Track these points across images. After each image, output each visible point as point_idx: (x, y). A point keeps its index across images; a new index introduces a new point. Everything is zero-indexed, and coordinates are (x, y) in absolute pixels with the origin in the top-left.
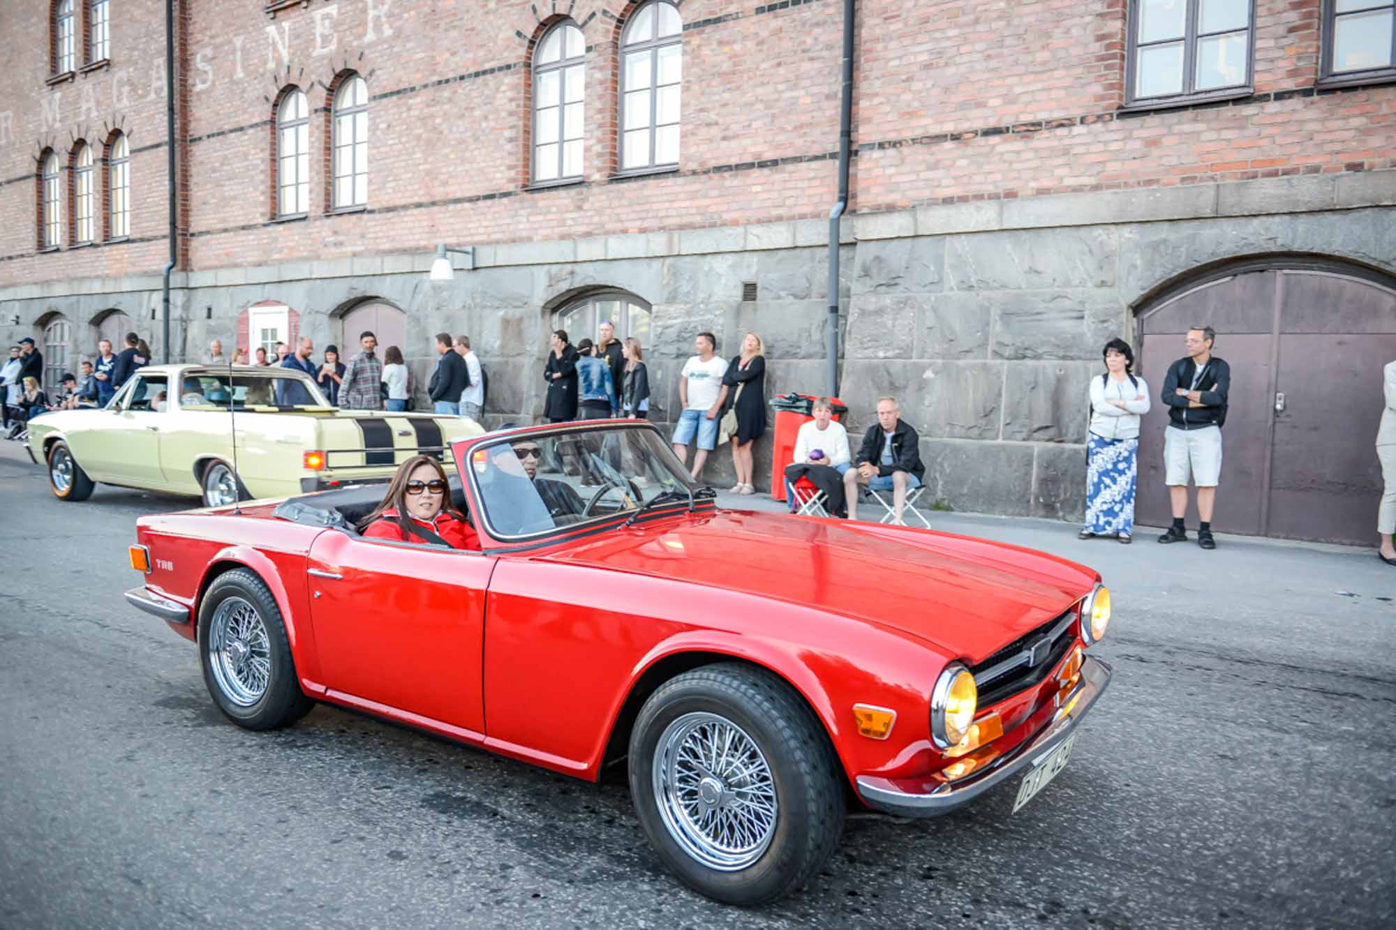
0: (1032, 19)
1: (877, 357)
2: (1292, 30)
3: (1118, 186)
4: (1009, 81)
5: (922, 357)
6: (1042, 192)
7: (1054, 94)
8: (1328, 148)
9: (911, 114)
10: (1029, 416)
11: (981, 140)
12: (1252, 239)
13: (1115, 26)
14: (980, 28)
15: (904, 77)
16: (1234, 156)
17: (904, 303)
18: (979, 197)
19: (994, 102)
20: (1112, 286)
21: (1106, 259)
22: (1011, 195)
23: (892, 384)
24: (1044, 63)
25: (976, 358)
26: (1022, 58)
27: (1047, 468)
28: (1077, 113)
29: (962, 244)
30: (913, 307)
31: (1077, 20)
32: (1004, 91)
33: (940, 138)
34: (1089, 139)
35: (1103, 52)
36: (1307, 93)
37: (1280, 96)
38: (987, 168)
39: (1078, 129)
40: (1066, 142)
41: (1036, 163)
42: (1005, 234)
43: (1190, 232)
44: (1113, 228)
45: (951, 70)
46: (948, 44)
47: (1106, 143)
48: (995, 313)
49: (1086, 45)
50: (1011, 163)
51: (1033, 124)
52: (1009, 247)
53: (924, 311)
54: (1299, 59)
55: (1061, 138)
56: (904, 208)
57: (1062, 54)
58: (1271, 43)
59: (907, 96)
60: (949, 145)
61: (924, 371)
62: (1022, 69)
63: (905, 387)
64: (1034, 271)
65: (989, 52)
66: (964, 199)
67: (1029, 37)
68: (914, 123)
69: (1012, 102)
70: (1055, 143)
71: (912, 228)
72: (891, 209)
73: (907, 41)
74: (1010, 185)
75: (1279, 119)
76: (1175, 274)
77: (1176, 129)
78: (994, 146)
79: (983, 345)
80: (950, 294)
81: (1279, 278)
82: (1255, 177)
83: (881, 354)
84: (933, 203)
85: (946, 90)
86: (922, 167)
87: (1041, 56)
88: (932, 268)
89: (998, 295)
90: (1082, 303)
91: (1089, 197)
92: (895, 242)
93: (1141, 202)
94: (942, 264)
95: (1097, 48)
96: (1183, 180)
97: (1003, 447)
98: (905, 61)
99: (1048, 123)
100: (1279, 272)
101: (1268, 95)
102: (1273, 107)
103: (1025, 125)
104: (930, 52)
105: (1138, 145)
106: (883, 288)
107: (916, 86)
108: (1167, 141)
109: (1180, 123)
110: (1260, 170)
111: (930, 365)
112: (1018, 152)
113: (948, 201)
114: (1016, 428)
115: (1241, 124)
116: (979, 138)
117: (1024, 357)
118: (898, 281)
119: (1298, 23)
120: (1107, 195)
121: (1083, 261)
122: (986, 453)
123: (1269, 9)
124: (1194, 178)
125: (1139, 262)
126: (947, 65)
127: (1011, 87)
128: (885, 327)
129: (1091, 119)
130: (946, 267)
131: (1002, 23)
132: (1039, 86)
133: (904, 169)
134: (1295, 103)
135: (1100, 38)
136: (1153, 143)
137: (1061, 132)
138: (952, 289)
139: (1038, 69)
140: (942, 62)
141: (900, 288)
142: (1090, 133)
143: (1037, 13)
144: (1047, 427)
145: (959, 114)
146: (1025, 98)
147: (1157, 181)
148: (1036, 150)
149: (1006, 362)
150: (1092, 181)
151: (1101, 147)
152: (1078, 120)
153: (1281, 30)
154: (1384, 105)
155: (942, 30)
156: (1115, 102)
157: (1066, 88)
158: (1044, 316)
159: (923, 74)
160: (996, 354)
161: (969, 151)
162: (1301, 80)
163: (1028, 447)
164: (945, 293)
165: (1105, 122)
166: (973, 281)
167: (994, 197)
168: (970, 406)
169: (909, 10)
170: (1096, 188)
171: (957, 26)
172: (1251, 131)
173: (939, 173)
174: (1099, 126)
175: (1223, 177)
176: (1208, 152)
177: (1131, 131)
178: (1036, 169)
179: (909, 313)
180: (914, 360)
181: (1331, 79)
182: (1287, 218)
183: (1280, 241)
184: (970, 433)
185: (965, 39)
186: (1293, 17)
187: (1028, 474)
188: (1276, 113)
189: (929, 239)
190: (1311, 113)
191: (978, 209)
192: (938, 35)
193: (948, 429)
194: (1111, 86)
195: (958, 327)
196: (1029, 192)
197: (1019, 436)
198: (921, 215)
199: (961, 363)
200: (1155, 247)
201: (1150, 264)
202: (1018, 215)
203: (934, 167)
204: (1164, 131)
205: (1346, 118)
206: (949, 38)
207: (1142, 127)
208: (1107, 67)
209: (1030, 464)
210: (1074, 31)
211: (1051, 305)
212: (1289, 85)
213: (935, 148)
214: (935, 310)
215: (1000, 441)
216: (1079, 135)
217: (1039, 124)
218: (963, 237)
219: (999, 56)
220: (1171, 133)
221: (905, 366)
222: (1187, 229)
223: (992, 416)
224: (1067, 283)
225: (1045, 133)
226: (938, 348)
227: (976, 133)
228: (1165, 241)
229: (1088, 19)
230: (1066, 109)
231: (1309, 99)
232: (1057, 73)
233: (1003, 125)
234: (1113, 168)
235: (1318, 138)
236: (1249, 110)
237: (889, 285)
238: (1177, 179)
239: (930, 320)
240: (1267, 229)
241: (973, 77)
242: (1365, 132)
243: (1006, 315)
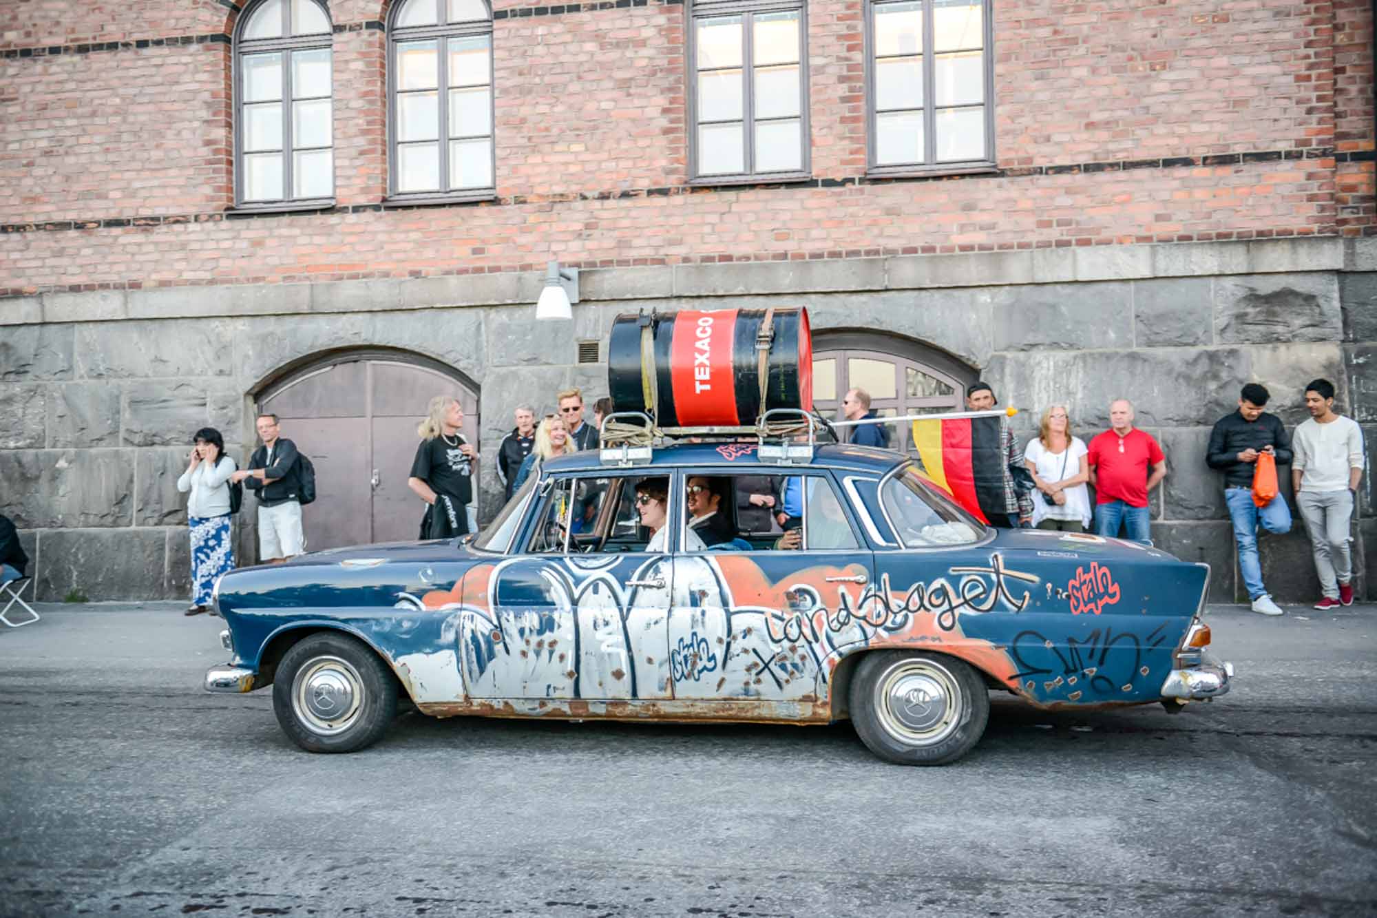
0: (142, 118)
1: (7, 448)
2: (362, 153)
3: (230, 282)
4: (127, 175)
5: (54, 446)
6: (164, 284)
7: (170, 191)
8: (395, 256)
9: (35, 200)
10: (159, 501)
11: (103, 231)
12: (341, 334)
13: (220, 133)
14: (98, 120)
15: (25, 162)
16: (323, 260)
17: (33, 392)
18: (104, 286)
19: (112, 195)
20: (230, 375)
21: (223, 350)
22: (135, 285)
23: (23, 474)
24: (159, 161)
25: (109, 445)
26: (139, 155)
27: (177, 551)
28: (192, 211)
29: (90, 332)
30: (43, 396)
31: (186, 124)
32: (123, 184)
33: (64, 226)
34: (203, 236)
35: (211, 157)
36: (377, 208)
37: (356, 209)
38: (110, 259)
39: (192, 226)
40: (183, 237)
41: (156, 256)
42: (131, 323)
43: (293, 326)
44: (227, 320)
45: (71, 160)
46: (68, 133)
47: (218, 241)
48: (124, 402)
49: (195, 149)
50: (133, 255)
51: (152, 219)
52: (135, 336)
53: (53, 399)
54: (369, 178)
55: (178, 234)
56: (31, 295)
57: (175, 154)
58: (346, 163)
59: (28, 182)
60: (73, 233)
61: (57, 461)
62: (137, 165)
63: (37, 478)
64: (159, 360)
65: (107, 146)
66: (90, 288)
67: (145, 135)
68: (37, 208)
69: (133, 195)
70: (172, 238)
71: (39, 314)
72: (17, 294)
73: (26, 126)
74: (135, 276)
75: (357, 229)
76: (282, 364)
77: (277, 232)
78: (116, 237)
79: (114, 433)
80: (81, 382)
81: (370, 367)
82: (341, 278)
83: (12, 444)
84: (60, 290)
85: (67, 178)
86: (48, 254)
87: (156, 154)
88: (61, 356)
89: (127, 383)
90: (204, 391)
91: (204, 291)
92: (23, 329)
93: (250, 299)
94: (71, 355)
95: (205, 152)
96: (285, 278)
97: (137, 534)
98: (25, 145)
99: (166, 218)
100: (369, 363)
101: (347, 208)
102: (351, 218)
103: (145, 219)
104: (50, 138)
105: (244, 244)
106: (12, 377)
107: (38, 171)
108: (269, 242)
109: (278, 227)
110: (346, 273)
111: (64, 454)
112: (139, 245)
113: (75, 289)
114: (148, 513)
115: (329, 231)
116: (101, 229)
117: (153, 444)
118: (27, 368)
119: (366, 147)
120: (220, 289)
121: (203, 352)
122: (120, 540)
123: (344, 133)
124: (294, 277)
125: (251, 353)
126: (67, 153)
127: (129, 182)
128: (15, 415)
129: (203, 218)
130: (76, 354)
131: (118, 119)
132: (156, 183)
133: (30, 254)
134: (368, 216)
135: (208, 143)
136: (257, 243)
137: (178, 228)
138: (81, 377)
139: (153, 166)
140: (61, 150)
141: (29, 376)
142: (202, 230)
143: (150, 113)
144: (176, 511)
145: (81, 204)
146: (143, 193)
147: (263, 279)
148: (156, 243)
149: (137, 449)
150: (208, 276)
151: (212, 245)
152: (193, 218)
153: (354, 152)
154: (433, 223)
155: (61, 118)
156: (224, 203)
157: (180, 187)
158: (171, 404)
159: (44, 160)
160: (127, 441)
161: (93, 240)
162: (371, 197)
163: (159, 533)
164: (77, 381)
165: (215, 221)
166: (102, 369)
167: (122, 287)
168: (103, 494)
169: (26, 95)
170: (212, 282)
171: (78, 117)
172: (336, 239)
173: (65, 261)
174: (210, 225)
175: (317, 277)
176: (303, 255)
177: (239, 231)
178: (156, 261)
179: (39, 401)
180: (46, 450)
181: (397, 198)
182: (368, 316)
183: (363, 336)
184: (103, 521)
185: (84, 130)
186: (362, 142)
187: (161, 558)
188: (354, 224)
189: (56, 327)
190: (380, 226)
191: (104, 298)
192: (57, 123)
193: (82, 518)
194: (219, 189)
195: (89, 414)
196: (152, 284)
197: (151, 521)
198: (47, 302)
199: (93, 451)
200: (264, 338)
201: (260, 355)
202: (142, 305)
203: (60, 253)
204: (267, 233)
205: (407, 232)
206: (67, 128)
207: (248, 228)
208: (215, 171)
209: (162, 548)
210: (186, 134)
211: (176, 393)
212: (362, 200)
213: (59, 235)
214: (65, 398)
215: (133, 528)
216: (193, 232)
217: (157, 219)
218: (91, 325)
219: (117, 150)
220: (271, 236)
221: (37, 455)
222: (290, 323)
223: (125, 503)
224: (190, 372)
225: (164, 228)
226: (70, 437)
227: (99, 223)
228: (272, 333)
229: (196, 124)
230: (182, 206)
231: (378, 214)
232: (173, 172)
233: (124, 217)
234: (225, 264)
235: (387, 247)
236: (333, 219)
237: (18, 373)
238: (280, 277)
239: (61, 409)
240: (352, 325)
241: (94, 169)
242: (422, 244)
243: (134, 403)
